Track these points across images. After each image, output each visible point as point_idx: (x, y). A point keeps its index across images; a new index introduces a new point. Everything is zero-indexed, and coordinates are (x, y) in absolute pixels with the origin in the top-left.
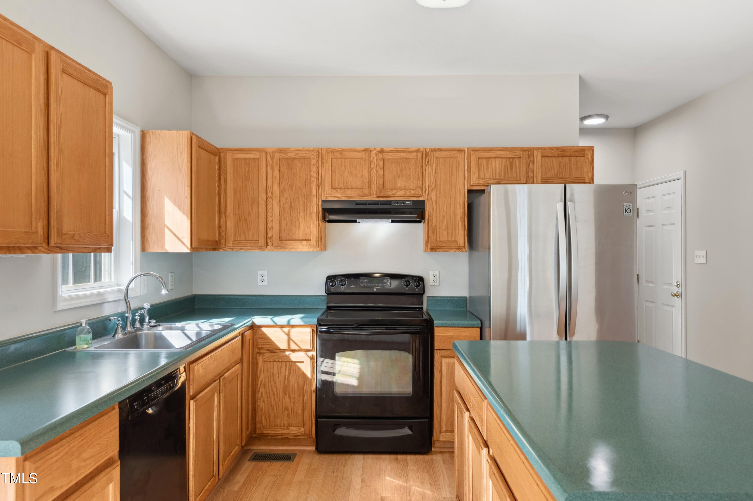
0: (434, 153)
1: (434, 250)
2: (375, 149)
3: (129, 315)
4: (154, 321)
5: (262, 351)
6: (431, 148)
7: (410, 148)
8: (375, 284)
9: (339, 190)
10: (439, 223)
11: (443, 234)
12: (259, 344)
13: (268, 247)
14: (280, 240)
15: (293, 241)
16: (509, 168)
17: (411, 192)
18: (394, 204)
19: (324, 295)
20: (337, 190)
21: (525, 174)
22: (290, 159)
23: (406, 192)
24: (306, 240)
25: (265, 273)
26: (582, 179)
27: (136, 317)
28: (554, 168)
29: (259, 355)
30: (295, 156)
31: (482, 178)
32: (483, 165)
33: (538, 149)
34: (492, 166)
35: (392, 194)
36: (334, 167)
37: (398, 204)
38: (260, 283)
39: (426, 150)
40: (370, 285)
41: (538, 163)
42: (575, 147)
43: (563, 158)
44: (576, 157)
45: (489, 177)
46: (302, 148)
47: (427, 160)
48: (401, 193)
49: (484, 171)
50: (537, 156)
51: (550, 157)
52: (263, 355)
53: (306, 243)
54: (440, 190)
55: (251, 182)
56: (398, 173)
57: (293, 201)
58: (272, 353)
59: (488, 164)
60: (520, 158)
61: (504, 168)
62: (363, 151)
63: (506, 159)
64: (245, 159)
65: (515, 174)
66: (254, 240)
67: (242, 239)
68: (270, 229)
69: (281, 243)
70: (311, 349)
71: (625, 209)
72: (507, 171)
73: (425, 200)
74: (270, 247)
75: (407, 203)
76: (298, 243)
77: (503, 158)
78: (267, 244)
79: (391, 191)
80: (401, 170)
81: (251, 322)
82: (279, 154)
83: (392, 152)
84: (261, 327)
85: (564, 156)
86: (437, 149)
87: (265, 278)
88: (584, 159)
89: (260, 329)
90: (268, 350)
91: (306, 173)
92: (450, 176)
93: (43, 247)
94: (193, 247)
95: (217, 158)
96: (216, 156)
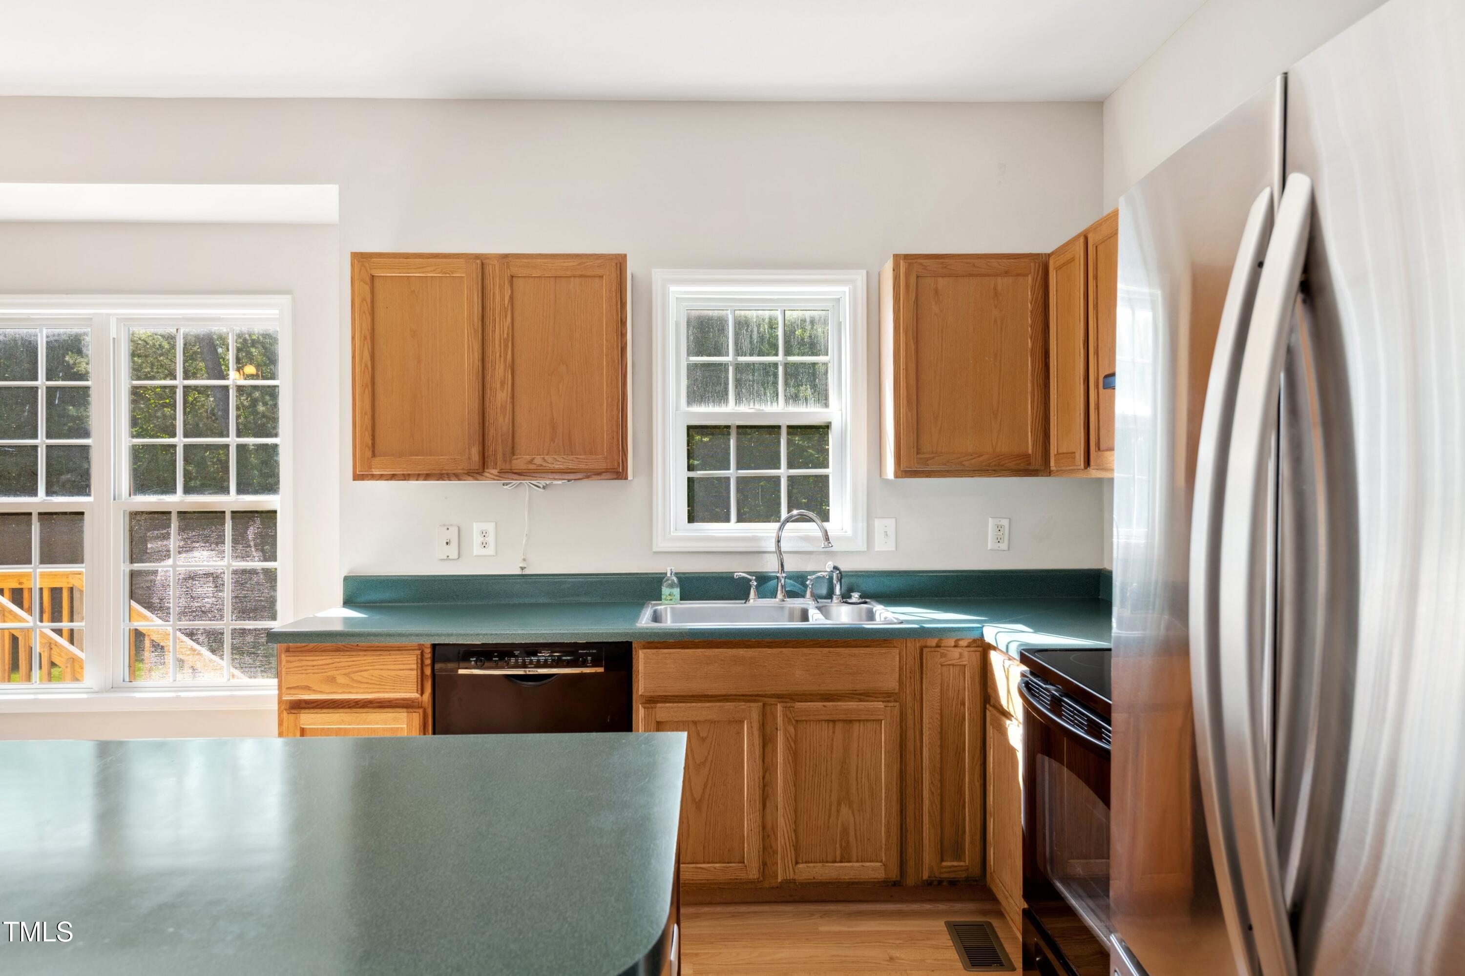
3: (782, 576)
4: (860, 595)
5: (992, 703)
12: (989, 684)
27: (807, 582)
52: (991, 711)
69: (1099, 455)
81: (980, 631)
84: (989, 646)
89: (989, 652)
90: (995, 704)
93: (491, 474)
94: (902, 469)
95: (1030, 278)
96: (1026, 275)
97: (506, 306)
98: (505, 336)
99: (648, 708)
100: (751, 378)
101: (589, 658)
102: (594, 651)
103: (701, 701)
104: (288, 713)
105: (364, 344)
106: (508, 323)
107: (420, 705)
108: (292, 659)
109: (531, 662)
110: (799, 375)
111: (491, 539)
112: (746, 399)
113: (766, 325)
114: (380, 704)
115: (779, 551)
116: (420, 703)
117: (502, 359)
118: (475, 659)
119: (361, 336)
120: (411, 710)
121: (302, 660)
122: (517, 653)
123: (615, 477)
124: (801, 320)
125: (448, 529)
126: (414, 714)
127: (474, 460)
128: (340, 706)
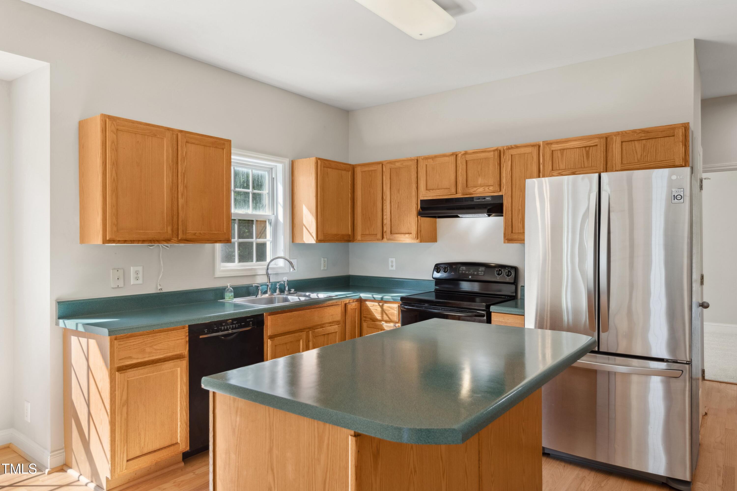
0: (509, 150)
1: (511, 241)
2: (460, 153)
3: (269, 284)
4: (293, 290)
5: (367, 319)
6: (508, 146)
7: (489, 148)
8: (471, 272)
9: (431, 191)
10: (515, 216)
11: (518, 226)
12: (364, 314)
13: (384, 239)
14: (391, 233)
15: (399, 235)
16: (585, 157)
17: (490, 188)
18: (476, 200)
19: (431, 279)
20: (430, 190)
21: (602, 162)
22: (397, 168)
23: (485, 189)
24: (408, 233)
25: (394, 260)
26: (672, 161)
27: (277, 286)
28: (636, 152)
29: (364, 322)
30: (400, 166)
31: (557, 170)
32: (558, 157)
33: (618, 134)
34: (567, 157)
35: (474, 191)
36: (428, 172)
37: (480, 200)
38: (390, 268)
39: (503, 148)
40: (467, 272)
41: (617, 149)
42: (663, 126)
43: (648, 140)
44: (664, 138)
45: (564, 167)
46: (407, 158)
47: (504, 158)
48: (481, 190)
49: (559, 162)
50: (616, 142)
51: (631, 141)
52: (367, 322)
53: (408, 236)
54: (516, 185)
55: (373, 189)
56: (478, 172)
57: (400, 202)
58: (373, 321)
59: (562, 155)
60: (597, 145)
61: (579, 158)
62: (451, 155)
63: (581, 148)
64: (369, 171)
65: (592, 163)
66: (374, 234)
67: (367, 233)
68: (385, 225)
69: (392, 236)
70: (398, 321)
71: (674, 196)
72: (582, 160)
73: (503, 195)
74: (385, 239)
75: (487, 198)
76: (402, 235)
77: (578, 148)
78: (383, 238)
79: (472, 189)
80: (481, 169)
81: (359, 296)
82: (390, 165)
83: (474, 153)
84: (366, 300)
85: (648, 138)
86: (513, 146)
87: (394, 264)
88: (674, 139)
89: (365, 302)
90: (371, 319)
91: (409, 179)
92: (525, 171)
93: (174, 240)
94: (319, 239)
95: (350, 172)
96: (349, 171)
97: (184, 156)
98: (184, 171)
99: (272, 340)
100: (240, 198)
101: (251, 322)
102: (252, 319)
103: (289, 334)
104: (120, 374)
105: (113, 167)
106: (185, 165)
107: (183, 357)
108: (122, 343)
109: (230, 328)
110: (257, 199)
111: (140, 275)
112: (238, 207)
113: (245, 175)
114: (164, 360)
115: (268, 274)
116: (184, 356)
117: (182, 182)
118: (207, 330)
119: (111, 162)
120: (182, 359)
121: (128, 343)
122: (224, 324)
123: (227, 242)
124: (258, 175)
125: (118, 271)
126: (183, 361)
127: (169, 233)
128: (144, 365)
